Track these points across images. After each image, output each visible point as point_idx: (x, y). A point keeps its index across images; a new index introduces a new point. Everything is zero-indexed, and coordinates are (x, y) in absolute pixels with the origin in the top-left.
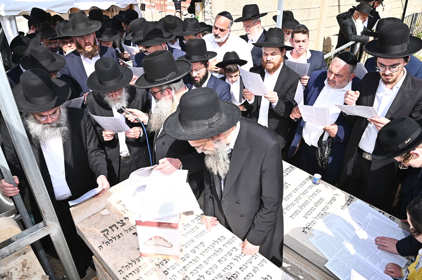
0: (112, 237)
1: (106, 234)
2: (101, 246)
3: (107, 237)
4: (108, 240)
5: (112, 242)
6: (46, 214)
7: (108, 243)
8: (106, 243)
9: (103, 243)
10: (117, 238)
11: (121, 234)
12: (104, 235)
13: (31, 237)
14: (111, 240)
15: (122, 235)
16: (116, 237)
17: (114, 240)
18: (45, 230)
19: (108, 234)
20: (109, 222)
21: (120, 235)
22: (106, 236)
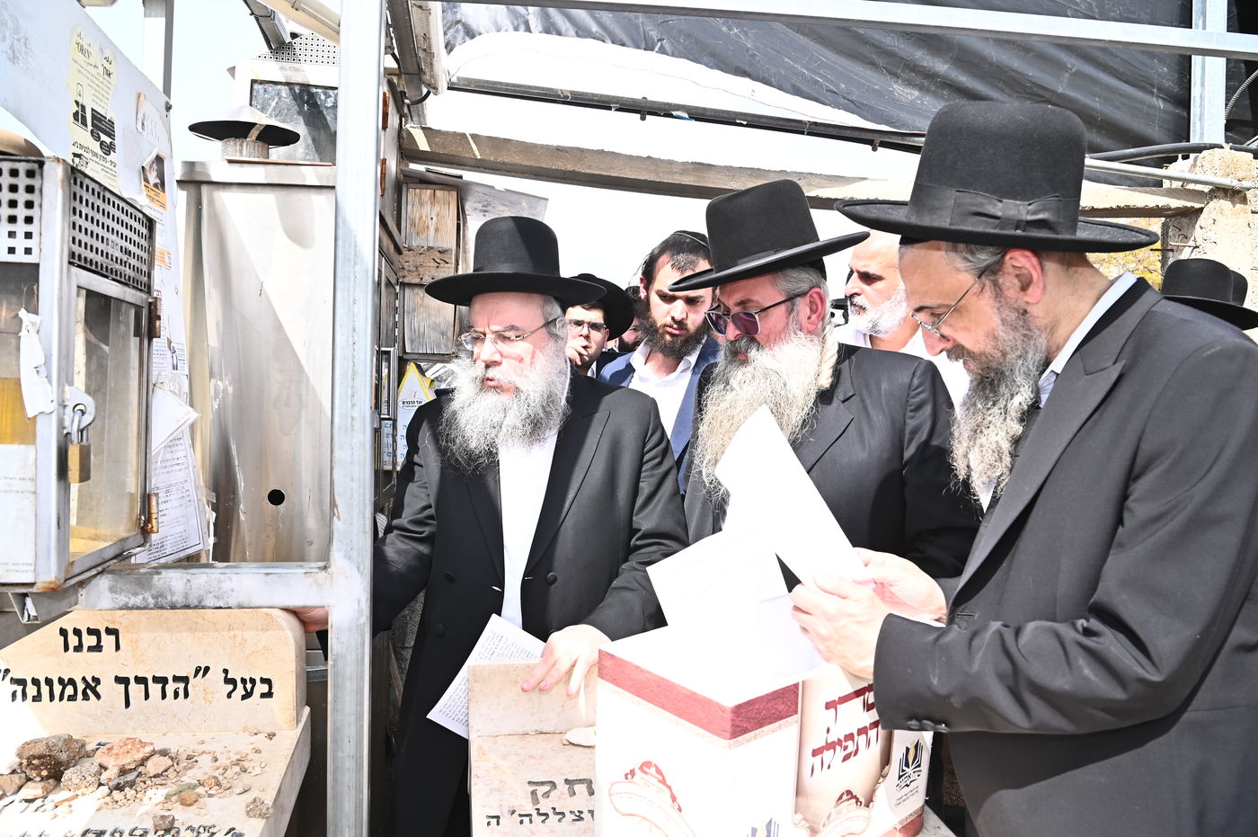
0: (554, 809)
1: (539, 794)
2: (498, 817)
3: (535, 800)
4: (534, 813)
5: (543, 821)
6: (339, 518)
7: (526, 820)
8: (520, 815)
9: (513, 812)
10: (570, 817)
11: (591, 812)
12: (534, 793)
13: (266, 582)
14: (546, 815)
15: (592, 816)
16: (567, 814)
17: (553, 818)
18: (316, 582)
19: (546, 795)
20: (577, 766)
21: (586, 815)
22: (537, 799)
